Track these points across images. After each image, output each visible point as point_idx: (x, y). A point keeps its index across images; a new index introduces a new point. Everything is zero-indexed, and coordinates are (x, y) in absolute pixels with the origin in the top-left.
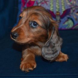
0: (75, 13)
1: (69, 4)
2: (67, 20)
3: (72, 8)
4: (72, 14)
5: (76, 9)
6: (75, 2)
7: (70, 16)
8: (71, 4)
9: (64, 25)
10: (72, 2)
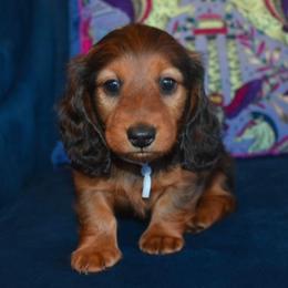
0: (278, 95)
1: (256, 62)
2: (252, 123)
3: (266, 78)
4: (268, 98)
5: (284, 80)
6: (277, 56)
7: (262, 106)
8: (264, 61)
9: (239, 140)
10: (267, 55)
